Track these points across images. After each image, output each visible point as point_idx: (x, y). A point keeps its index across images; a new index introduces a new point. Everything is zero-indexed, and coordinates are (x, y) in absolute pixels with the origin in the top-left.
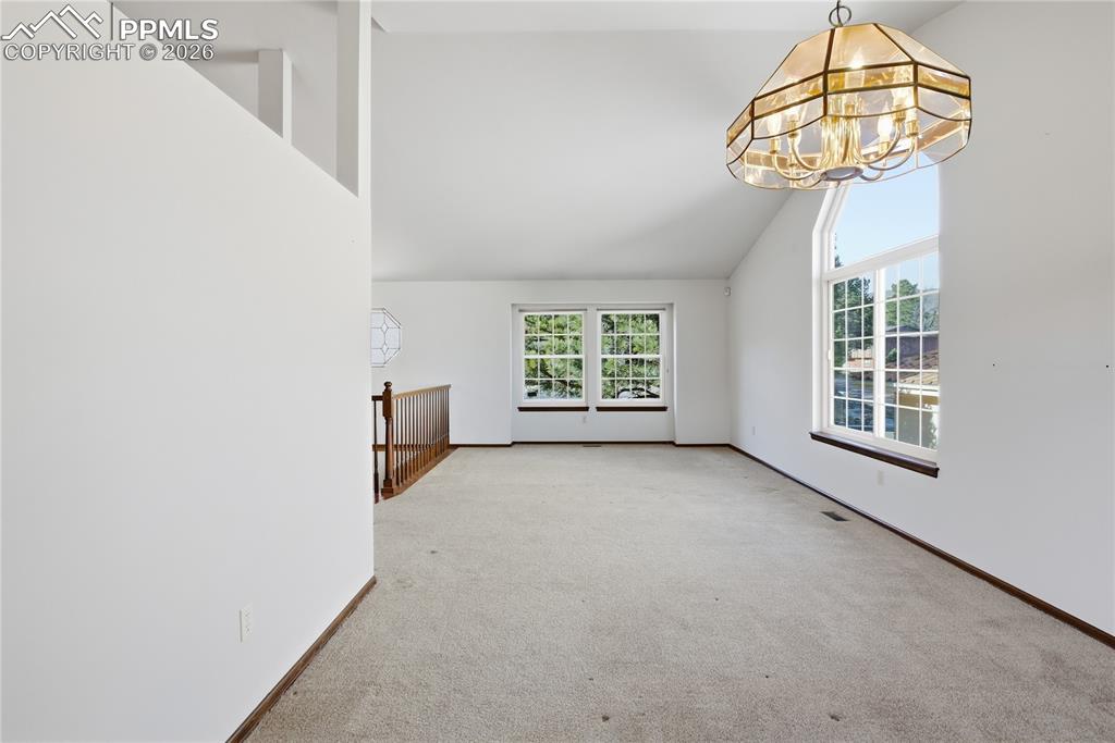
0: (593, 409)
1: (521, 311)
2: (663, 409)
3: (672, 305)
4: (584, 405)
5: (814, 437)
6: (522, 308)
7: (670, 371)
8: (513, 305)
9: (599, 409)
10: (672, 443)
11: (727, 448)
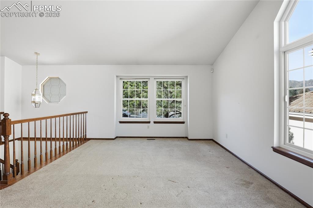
0: (152, 123)
1: (121, 79)
2: (183, 123)
3: (187, 77)
4: (148, 121)
5: (275, 150)
6: (121, 78)
7: (186, 106)
8: (117, 76)
9: (155, 122)
10: (187, 138)
11: (211, 141)
